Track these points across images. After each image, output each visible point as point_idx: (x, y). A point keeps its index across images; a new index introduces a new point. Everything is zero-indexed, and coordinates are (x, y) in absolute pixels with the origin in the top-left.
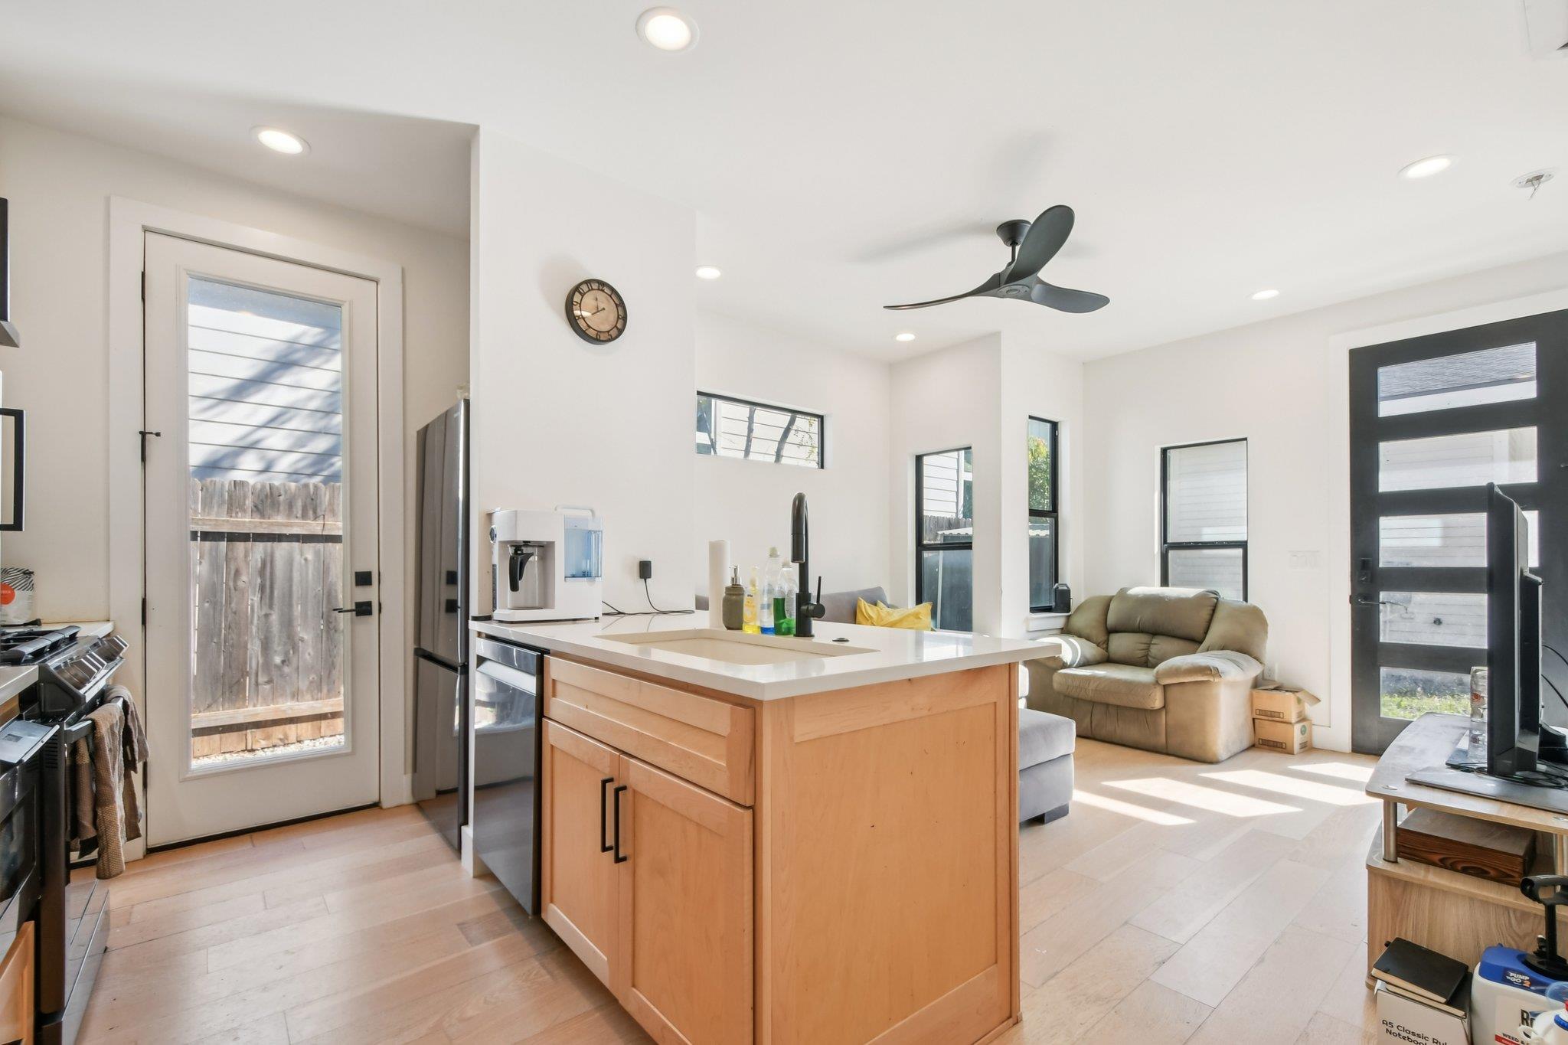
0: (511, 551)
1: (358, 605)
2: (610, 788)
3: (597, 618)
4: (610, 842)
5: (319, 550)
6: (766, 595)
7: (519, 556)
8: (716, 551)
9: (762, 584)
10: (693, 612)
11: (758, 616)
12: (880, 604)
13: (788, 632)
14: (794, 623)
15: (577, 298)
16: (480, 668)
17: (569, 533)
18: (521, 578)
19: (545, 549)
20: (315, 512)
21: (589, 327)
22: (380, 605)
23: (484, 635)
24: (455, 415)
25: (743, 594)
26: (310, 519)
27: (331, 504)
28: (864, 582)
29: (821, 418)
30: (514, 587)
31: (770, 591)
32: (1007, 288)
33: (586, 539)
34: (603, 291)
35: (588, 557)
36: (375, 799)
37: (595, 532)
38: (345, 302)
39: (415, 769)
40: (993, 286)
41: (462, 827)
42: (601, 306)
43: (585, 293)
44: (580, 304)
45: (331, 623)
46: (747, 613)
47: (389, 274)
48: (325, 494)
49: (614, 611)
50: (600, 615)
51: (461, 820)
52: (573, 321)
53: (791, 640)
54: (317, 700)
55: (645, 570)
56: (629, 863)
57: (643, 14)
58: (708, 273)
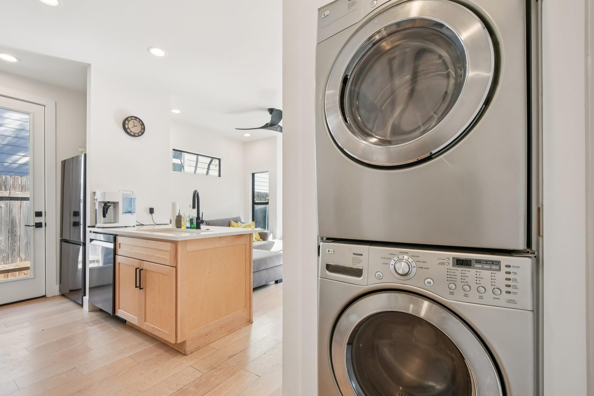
0: (103, 205)
1: (36, 224)
2: (138, 270)
3: (134, 226)
4: (138, 285)
5: (7, 204)
6: (188, 218)
7: (106, 207)
8: (174, 205)
9: (187, 215)
10: (169, 224)
11: (186, 223)
12: (239, 222)
13: (194, 228)
14: (195, 226)
15: (127, 122)
16: (91, 243)
17: (124, 199)
18: (107, 213)
19: (115, 204)
20: (5, 187)
21: (131, 132)
22: (45, 224)
23: (92, 232)
24: (80, 158)
25: (181, 218)
26: (3, 190)
27: (13, 184)
28: (235, 216)
29: (219, 160)
30: (104, 216)
31: (189, 217)
32: (270, 128)
33: (130, 201)
34: (136, 120)
35: (131, 206)
36: (44, 294)
37: (133, 199)
38: (31, 113)
39: (60, 283)
40: (266, 126)
41: (84, 297)
42: (136, 125)
43: (130, 121)
44: (128, 124)
45: (13, 233)
46: (183, 223)
47: (50, 104)
48: (10, 180)
49: (140, 224)
50: (135, 225)
51: (83, 295)
52: (125, 129)
53: (195, 230)
54: (7, 264)
55: (152, 211)
56: (144, 289)
57: (149, 48)
58: (176, 111)
